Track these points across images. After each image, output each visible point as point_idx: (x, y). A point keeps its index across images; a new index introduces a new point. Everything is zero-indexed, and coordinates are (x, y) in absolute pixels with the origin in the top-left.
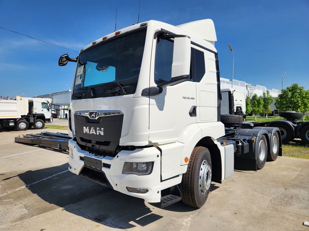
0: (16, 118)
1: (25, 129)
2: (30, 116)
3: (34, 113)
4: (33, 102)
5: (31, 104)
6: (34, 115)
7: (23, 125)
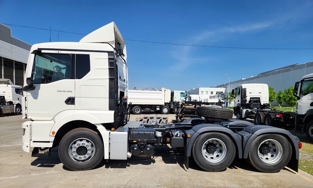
0: (161, 104)
1: (167, 113)
2: (171, 103)
3: (174, 101)
4: (173, 92)
5: (172, 94)
6: (174, 103)
7: (165, 110)
